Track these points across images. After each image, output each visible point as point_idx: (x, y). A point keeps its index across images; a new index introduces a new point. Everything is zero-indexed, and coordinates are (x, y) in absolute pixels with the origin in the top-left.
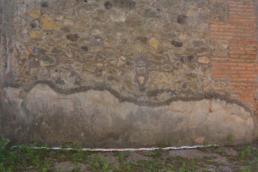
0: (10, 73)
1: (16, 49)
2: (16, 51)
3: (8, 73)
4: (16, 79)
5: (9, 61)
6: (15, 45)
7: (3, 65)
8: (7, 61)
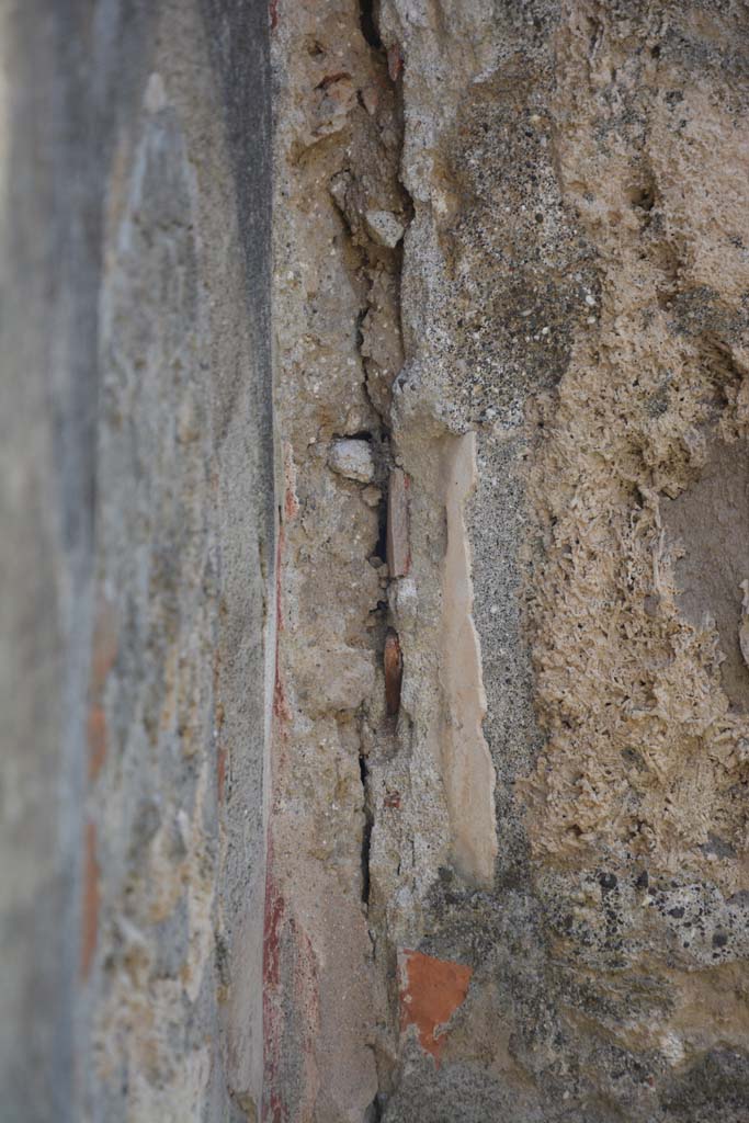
0: (512, 878)
1: (666, 300)
2: (666, 344)
3: (445, 893)
4: (673, 1048)
5: (468, 592)
6: (645, 198)
7: (335, 693)
8: (407, 591)
